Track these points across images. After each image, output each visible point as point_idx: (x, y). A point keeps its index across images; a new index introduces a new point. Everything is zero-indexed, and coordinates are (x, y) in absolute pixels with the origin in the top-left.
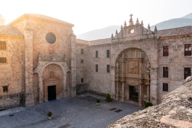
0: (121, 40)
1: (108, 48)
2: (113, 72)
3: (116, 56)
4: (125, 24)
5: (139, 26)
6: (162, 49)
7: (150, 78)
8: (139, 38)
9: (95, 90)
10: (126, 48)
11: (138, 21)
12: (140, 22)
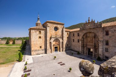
0: (84, 29)
1: (78, 32)
2: (80, 42)
3: (82, 36)
4: (86, 22)
5: (93, 22)
6: (105, 32)
7: (98, 45)
8: (93, 27)
9: (73, 49)
10: (87, 32)
11: (92, 20)
12: (93, 21)
